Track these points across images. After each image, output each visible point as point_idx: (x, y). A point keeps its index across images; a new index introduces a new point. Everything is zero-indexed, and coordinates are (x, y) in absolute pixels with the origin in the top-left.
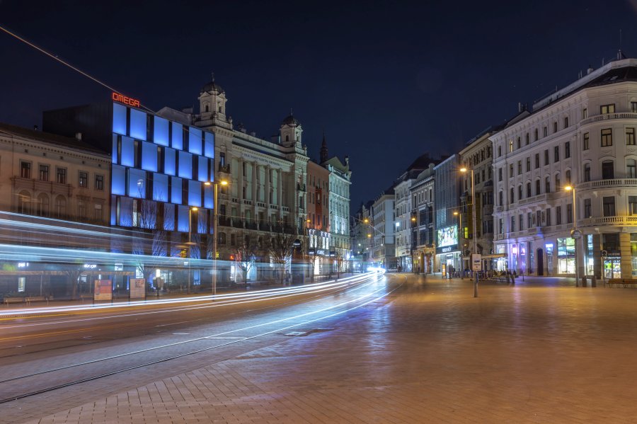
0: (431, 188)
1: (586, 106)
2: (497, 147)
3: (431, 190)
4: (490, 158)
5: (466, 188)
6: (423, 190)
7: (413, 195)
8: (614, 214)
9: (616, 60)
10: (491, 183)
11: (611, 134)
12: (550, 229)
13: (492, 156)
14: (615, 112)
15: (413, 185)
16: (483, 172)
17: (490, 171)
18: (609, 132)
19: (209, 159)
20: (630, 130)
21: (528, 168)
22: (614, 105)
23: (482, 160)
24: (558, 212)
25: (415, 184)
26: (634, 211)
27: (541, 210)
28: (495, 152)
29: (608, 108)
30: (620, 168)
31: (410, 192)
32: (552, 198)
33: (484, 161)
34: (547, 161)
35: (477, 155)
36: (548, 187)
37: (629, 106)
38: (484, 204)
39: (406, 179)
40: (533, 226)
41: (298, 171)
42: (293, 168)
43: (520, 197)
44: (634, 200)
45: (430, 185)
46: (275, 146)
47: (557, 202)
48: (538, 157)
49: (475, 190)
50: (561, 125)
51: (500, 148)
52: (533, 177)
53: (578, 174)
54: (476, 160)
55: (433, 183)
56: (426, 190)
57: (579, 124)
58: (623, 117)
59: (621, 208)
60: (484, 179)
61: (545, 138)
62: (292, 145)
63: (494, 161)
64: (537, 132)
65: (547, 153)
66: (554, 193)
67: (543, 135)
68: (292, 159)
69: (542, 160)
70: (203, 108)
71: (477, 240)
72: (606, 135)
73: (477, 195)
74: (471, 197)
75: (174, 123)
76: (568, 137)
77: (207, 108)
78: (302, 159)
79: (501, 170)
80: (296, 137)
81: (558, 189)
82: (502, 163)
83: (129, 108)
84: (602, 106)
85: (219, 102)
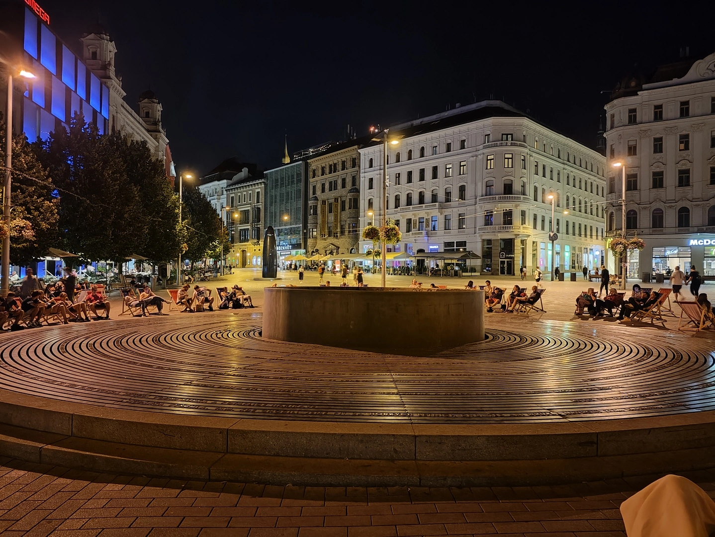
0: (259, 190)
1: (488, 133)
2: (368, 160)
3: (258, 193)
4: (356, 168)
5: (314, 193)
6: (247, 191)
8: (511, 224)
9: (489, 99)
10: (357, 191)
11: (512, 158)
12: (436, 233)
13: (359, 167)
14: (512, 140)
15: (228, 186)
16: (344, 180)
17: (355, 180)
18: (510, 156)
19: (105, 119)
20: (522, 158)
21: (410, 180)
22: (512, 135)
23: (343, 169)
24: (447, 220)
25: (232, 185)
26: (523, 222)
27: (426, 217)
28: (364, 163)
29: (508, 138)
30: (517, 187)
31: (225, 192)
32: (441, 208)
33: (345, 171)
34: (435, 176)
35: (335, 165)
36: (434, 198)
37: (522, 138)
38: (343, 209)
39: (219, 180)
40: (413, 231)
41: (160, 154)
42: (157, 149)
43: (397, 206)
44: (523, 213)
45: (258, 187)
46: (141, 120)
47: (447, 212)
48: (422, 172)
49: (330, 195)
50: (456, 146)
51: (371, 160)
52: (416, 188)
53: (475, 189)
54: (333, 168)
55: (263, 186)
56: (251, 192)
57: (481, 147)
58: (521, 146)
59: (517, 219)
60: (344, 186)
61: (434, 156)
62: (155, 123)
63: (362, 171)
64: (423, 149)
65: (435, 169)
66: (443, 203)
67: (431, 153)
68: (156, 138)
69: (428, 174)
70: (87, 53)
71: (332, 240)
72: (508, 158)
73: (336, 200)
74: (324, 202)
75: (79, 61)
76: (465, 157)
77: (94, 54)
78: (164, 140)
79: (371, 180)
80: (158, 115)
81: (448, 200)
82: (374, 174)
83: (40, 22)
84: (503, 134)
85: (110, 52)
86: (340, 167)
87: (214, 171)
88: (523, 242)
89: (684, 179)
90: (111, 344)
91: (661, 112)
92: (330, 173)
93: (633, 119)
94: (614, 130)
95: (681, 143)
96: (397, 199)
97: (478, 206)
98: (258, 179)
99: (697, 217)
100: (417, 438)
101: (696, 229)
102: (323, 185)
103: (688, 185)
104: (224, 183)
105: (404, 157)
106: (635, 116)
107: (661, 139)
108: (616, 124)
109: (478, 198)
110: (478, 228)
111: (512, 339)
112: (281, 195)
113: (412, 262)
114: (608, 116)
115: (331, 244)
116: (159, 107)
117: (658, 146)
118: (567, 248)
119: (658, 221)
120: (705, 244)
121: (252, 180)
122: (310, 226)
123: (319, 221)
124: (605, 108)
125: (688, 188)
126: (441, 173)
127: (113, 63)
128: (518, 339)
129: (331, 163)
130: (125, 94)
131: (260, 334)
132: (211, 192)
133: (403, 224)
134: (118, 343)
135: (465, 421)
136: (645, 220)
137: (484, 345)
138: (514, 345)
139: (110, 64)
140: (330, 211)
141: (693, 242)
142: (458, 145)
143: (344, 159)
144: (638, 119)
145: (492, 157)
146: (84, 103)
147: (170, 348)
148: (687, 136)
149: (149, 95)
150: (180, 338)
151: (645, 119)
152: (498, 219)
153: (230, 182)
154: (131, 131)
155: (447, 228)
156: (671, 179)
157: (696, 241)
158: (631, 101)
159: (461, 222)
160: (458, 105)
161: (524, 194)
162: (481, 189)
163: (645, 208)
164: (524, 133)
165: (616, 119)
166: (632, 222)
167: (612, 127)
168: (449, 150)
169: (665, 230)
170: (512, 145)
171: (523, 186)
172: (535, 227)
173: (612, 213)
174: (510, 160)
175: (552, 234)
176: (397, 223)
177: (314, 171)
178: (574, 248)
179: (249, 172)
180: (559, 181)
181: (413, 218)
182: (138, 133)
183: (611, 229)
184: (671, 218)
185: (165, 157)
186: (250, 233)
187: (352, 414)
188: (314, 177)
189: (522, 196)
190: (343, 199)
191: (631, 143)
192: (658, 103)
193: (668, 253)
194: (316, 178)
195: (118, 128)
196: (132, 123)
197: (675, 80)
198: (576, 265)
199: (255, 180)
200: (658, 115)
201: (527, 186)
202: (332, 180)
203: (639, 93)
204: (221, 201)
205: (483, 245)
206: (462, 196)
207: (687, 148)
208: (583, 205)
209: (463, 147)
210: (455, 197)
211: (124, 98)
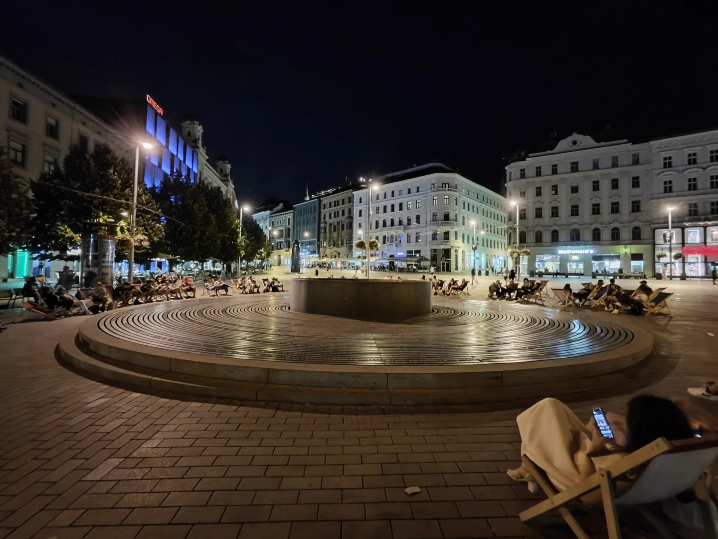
0: (290, 217)
1: (434, 182)
2: (358, 198)
3: (289, 219)
4: (351, 204)
5: (324, 219)
6: (282, 218)
7: (270, 221)
8: (449, 239)
9: (433, 162)
10: (352, 218)
12: (402, 245)
13: (353, 203)
14: (449, 187)
15: (271, 214)
16: (343, 211)
17: (350, 211)
18: (448, 197)
19: (195, 173)
20: (455, 198)
21: (385, 211)
22: (448, 184)
23: (343, 204)
24: (408, 236)
25: (273, 214)
26: (456, 238)
27: (395, 234)
28: (356, 201)
29: (445, 185)
30: (452, 216)
31: (268, 218)
32: (405, 229)
33: (344, 205)
34: (401, 209)
35: (338, 201)
36: (401, 223)
37: (455, 186)
38: (343, 229)
39: (265, 211)
40: (387, 243)
41: (229, 195)
42: (227, 192)
43: (377, 227)
44: (456, 233)
45: (289, 215)
46: (217, 174)
47: (409, 231)
48: (393, 206)
49: (334, 221)
50: (414, 190)
51: (361, 199)
52: (388, 216)
53: (426, 217)
54: (337, 203)
55: (292, 214)
56: (284, 218)
57: (430, 191)
58: (454, 191)
59: (452, 237)
60: (343, 214)
61: (401, 196)
62: (226, 176)
63: (355, 205)
64: (393, 192)
65: (401, 205)
66: (405, 225)
67: (398, 194)
68: (227, 185)
69: (397, 207)
70: (185, 133)
71: (336, 249)
72: (446, 199)
73: (338, 223)
74: (330, 225)
75: (179, 137)
76: (420, 197)
77: (189, 133)
78: (232, 186)
79: (361, 211)
80: (228, 171)
81: (409, 224)
82: (362, 207)
83: (156, 113)
84: (443, 184)
85: (199, 131)
86: (341, 202)
87: (261, 206)
88: (456, 251)
89: (555, 212)
90: (196, 314)
91: (540, 172)
92: (335, 206)
93: (523, 175)
94: (511, 182)
95: (553, 190)
96: (377, 223)
97: (428, 228)
98: (289, 210)
99: (563, 236)
100: (389, 375)
101: (563, 243)
102: (330, 214)
103: (557, 216)
104: (268, 212)
105: (381, 197)
106: (524, 174)
107: (540, 188)
108: (512, 178)
109: (428, 223)
110: (428, 242)
111: (449, 312)
112: (304, 220)
113: (386, 263)
114: (507, 173)
115: (336, 251)
116: (229, 166)
117: (539, 192)
118: (483, 255)
119: (539, 239)
120: (568, 253)
121: (286, 211)
122: (321, 240)
123: (328, 237)
124: (506, 168)
125: (557, 218)
126: (404, 207)
127: (201, 138)
128: (453, 312)
129: (335, 200)
130: (208, 158)
131: (289, 308)
132: (260, 218)
133: (381, 239)
134: (200, 312)
135: (419, 364)
136: (531, 238)
137: (431, 316)
138: (450, 316)
139: (198, 139)
140: (335, 231)
141: (561, 252)
142: (415, 190)
143: (343, 198)
144: (526, 176)
145: (436, 198)
146: (182, 163)
147: (232, 316)
148: (556, 186)
149: (223, 158)
150: (239, 310)
151: (531, 175)
152: (441, 236)
153: (272, 212)
154: (211, 180)
155: (408, 241)
156: (547, 212)
157: (562, 251)
158: (522, 164)
159: (417, 238)
160: (415, 165)
161: (456, 220)
162: (430, 217)
163: (530, 230)
164: (456, 183)
165: (512, 174)
166: (523, 239)
167: (510, 180)
168: (409, 193)
169: (544, 244)
170: (449, 190)
171: (456, 216)
172: (463, 242)
173: (510, 233)
174: (448, 200)
175: (474, 246)
176: (377, 238)
177: (324, 205)
178: (487, 255)
179: (284, 206)
180: (478, 213)
181: (387, 235)
182: (215, 182)
183: (510, 243)
184: (547, 237)
185: (232, 197)
186: (283, 243)
187: (347, 360)
188: (324, 209)
189: (455, 222)
190: (343, 223)
191: (523, 190)
192: (538, 165)
193: (545, 258)
194: (326, 210)
195: (203, 179)
196: (212, 175)
197: (549, 152)
198: (489, 265)
199: (287, 210)
200: (539, 173)
201: (458, 216)
202: (336, 211)
203: (527, 159)
204: (266, 224)
205: (431, 252)
206: (418, 222)
207: (556, 193)
208: (493, 228)
209: (418, 191)
210: (414, 223)
211: (207, 160)
